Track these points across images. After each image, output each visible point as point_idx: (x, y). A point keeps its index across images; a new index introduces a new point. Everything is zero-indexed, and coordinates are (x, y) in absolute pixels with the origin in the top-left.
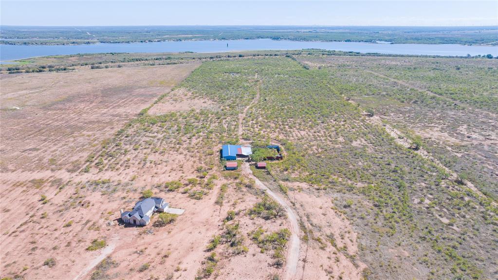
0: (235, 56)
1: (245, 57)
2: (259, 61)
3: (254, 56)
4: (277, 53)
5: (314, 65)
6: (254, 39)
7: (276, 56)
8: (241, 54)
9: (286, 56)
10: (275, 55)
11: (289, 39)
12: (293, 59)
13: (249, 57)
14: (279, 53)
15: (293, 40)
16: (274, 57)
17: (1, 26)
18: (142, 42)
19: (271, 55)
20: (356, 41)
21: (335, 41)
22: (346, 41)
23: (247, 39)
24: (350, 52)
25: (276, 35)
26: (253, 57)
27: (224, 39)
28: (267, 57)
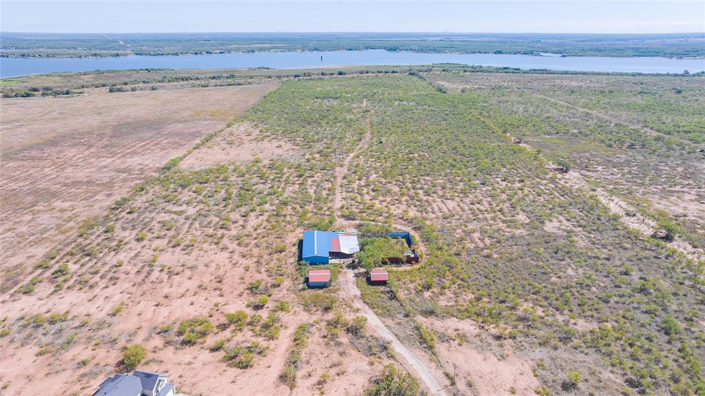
0: (332, 74)
1: (347, 75)
2: (369, 82)
3: (361, 73)
4: (395, 69)
5: (453, 87)
6: (360, 50)
7: (395, 74)
8: (342, 71)
9: (410, 74)
10: (393, 72)
11: (411, 50)
12: (420, 77)
13: (354, 75)
14: (398, 70)
15: (418, 51)
16: (392, 75)
17: (2, 32)
18: (196, 54)
19: (386, 72)
20: (509, 53)
21: (480, 52)
22: (495, 53)
23: (351, 50)
24: (505, 68)
25: (393, 45)
26: (360, 75)
27: (318, 50)
28: (381, 74)
